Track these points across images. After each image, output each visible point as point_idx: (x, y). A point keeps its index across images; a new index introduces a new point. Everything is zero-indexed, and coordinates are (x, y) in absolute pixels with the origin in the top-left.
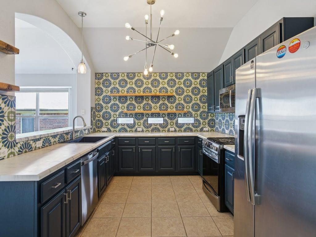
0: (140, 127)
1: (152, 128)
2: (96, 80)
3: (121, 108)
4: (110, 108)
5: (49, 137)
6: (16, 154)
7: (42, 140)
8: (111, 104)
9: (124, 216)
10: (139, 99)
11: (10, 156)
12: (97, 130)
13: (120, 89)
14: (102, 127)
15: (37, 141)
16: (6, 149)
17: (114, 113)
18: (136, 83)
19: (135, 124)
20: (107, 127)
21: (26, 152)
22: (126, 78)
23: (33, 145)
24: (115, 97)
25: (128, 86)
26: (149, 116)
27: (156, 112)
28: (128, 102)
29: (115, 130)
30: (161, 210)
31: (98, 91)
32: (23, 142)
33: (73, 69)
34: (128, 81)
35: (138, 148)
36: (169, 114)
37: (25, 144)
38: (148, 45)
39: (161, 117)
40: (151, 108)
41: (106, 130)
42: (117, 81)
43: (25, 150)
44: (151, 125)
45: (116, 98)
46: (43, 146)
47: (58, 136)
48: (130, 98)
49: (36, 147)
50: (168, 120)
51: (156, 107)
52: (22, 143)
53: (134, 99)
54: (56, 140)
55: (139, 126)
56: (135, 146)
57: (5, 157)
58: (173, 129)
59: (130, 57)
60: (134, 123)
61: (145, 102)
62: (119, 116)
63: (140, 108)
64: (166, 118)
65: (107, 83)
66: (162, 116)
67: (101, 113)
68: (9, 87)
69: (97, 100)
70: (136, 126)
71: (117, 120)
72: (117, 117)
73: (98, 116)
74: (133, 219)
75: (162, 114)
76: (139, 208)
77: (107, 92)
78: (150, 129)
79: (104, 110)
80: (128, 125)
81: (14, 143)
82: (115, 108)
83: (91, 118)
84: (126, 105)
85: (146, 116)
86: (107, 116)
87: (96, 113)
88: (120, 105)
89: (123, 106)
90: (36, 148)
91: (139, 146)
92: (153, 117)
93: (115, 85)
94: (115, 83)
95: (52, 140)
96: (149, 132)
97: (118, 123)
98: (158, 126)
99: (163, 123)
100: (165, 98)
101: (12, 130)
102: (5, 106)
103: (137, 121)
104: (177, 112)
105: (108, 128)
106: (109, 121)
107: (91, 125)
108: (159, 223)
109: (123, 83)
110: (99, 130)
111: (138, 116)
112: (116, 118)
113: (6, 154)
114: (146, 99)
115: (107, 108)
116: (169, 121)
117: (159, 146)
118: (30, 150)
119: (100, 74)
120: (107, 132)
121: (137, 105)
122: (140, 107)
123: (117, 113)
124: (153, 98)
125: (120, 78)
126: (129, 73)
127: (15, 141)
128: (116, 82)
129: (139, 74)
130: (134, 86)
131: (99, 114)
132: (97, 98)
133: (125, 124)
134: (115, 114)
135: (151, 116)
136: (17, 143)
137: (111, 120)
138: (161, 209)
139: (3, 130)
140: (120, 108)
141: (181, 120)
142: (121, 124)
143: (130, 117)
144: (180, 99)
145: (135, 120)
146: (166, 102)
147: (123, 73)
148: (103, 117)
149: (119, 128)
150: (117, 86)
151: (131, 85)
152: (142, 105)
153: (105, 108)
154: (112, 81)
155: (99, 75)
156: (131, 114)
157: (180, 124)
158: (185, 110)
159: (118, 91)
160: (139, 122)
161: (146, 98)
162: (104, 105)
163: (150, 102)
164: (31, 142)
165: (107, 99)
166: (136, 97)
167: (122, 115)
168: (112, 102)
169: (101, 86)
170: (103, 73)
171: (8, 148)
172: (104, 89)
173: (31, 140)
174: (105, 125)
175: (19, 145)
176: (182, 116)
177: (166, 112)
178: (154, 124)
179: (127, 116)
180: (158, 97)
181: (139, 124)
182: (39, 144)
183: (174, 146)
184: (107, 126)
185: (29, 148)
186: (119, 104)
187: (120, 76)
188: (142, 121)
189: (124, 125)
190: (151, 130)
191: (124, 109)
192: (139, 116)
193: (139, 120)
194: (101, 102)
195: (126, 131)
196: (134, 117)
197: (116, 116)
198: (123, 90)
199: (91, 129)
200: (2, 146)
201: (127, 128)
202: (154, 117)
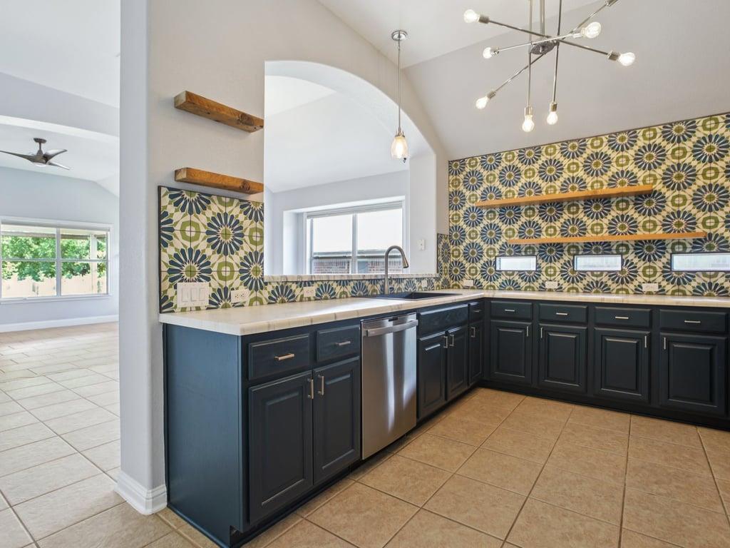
0: (552, 278)
1: (585, 282)
2: (451, 177)
3: (506, 233)
4: (481, 234)
5: (331, 283)
6: (265, 302)
7: (315, 287)
8: (482, 225)
9: (461, 472)
10: (551, 211)
11: (254, 303)
12: (452, 283)
13: (503, 189)
14: (462, 278)
15: (305, 286)
16: (247, 291)
17: (489, 247)
18: (542, 172)
19: (540, 271)
20: (474, 277)
21: (283, 302)
22: (516, 162)
23: (298, 292)
24: (491, 209)
25: (523, 180)
26: (578, 250)
27: (599, 241)
28: (524, 219)
29: (491, 286)
30: (565, 490)
31: (455, 200)
32: (277, 282)
33: (405, 159)
34: (523, 168)
35: (540, 327)
36: (639, 245)
37: (282, 287)
38: (535, 51)
39: (613, 254)
40: (583, 230)
41: (471, 283)
42: (497, 172)
43: (281, 298)
44: (583, 274)
45: (494, 212)
46: (319, 298)
47: (352, 284)
48: (526, 210)
49: (302, 296)
50: (636, 260)
51: (598, 229)
52: (275, 285)
53: (537, 211)
54: (346, 290)
55: (551, 275)
56: (530, 324)
57: (245, 302)
58: (654, 287)
59: (491, 96)
60: (537, 268)
61: (566, 216)
62: (500, 252)
63: (552, 232)
64: (631, 256)
65: (474, 180)
66: (617, 249)
67: (462, 248)
68: (244, 184)
69: (453, 219)
70: (543, 277)
71: (495, 262)
72: (497, 254)
73: (456, 253)
74: (479, 484)
75: (618, 246)
76: (506, 466)
77: (473, 198)
78: (580, 285)
79: (468, 241)
80: (521, 273)
81: (260, 282)
82: (491, 234)
83: (438, 256)
84: (516, 227)
85: (569, 251)
86: (473, 254)
87: (451, 246)
88: (504, 227)
89: (510, 229)
90: (304, 299)
91: (541, 324)
92: (590, 254)
93: (491, 182)
94: (491, 178)
95: (338, 290)
96: (578, 291)
97: (498, 269)
98: (605, 279)
99: (620, 269)
100: (627, 203)
101: (256, 260)
102: (246, 219)
103: (544, 265)
104: (669, 238)
105: (476, 281)
106: (479, 265)
107: (438, 272)
108: (542, 517)
109: (510, 176)
110: (456, 285)
111: (548, 251)
112: (493, 259)
113: (248, 300)
114: (569, 209)
115: (474, 235)
116: (641, 265)
117: (596, 329)
118: (292, 300)
119: (458, 163)
120: (473, 288)
121: (544, 225)
122: (552, 230)
123: (497, 246)
124: (591, 205)
125: (504, 164)
126: (524, 149)
127: (263, 279)
128: (494, 175)
129: (551, 147)
130: (537, 179)
131: (456, 250)
132: (453, 215)
133: (514, 272)
134: (491, 249)
135: (584, 250)
136: (266, 284)
137: (482, 262)
138: (565, 486)
139: (241, 258)
140: (504, 235)
141: (682, 262)
142: (506, 271)
143: (526, 255)
144: (678, 200)
145: (540, 261)
146: (631, 212)
147: (510, 152)
148: (466, 255)
149: (500, 280)
150: (497, 183)
151: (530, 177)
152: (558, 224)
153: (470, 235)
154: (485, 173)
155: (456, 165)
156: (530, 248)
157: (679, 272)
158: (700, 229)
159: (499, 196)
160: (551, 267)
161: (569, 207)
162: (468, 229)
163: (581, 215)
164: (294, 287)
165: (475, 217)
166: (543, 205)
167: (507, 250)
168: (485, 222)
169: (461, 188)
170: (464, 160)
171: (250, 288)
172: (467, 194)
173: (293, 282)
174: (470, 274)
175: (270, 288)
176: (688, 250)
177: (631, 239)
178: (592, 272)
179: (520, 252)
180: (605, 199)
181: (551, 271)
182: (310, 291)
183: (648, 333)
184: (473, 275)
185: (288, 295)
186: (500, 224)
187: (504, 160)
188: (558, 265)
189: (513, 274)
190: (583, 287)
191: (513, 236)
192: (551, 251)
193: (551, 262)
194: (461, 223)
195: (518, 288)
196: (536, 254)
197: (495, 252)
198: (510, 191)
199: (437, 279)
200: (241, 284)
201: (520, 281)
202: (594, 253)
